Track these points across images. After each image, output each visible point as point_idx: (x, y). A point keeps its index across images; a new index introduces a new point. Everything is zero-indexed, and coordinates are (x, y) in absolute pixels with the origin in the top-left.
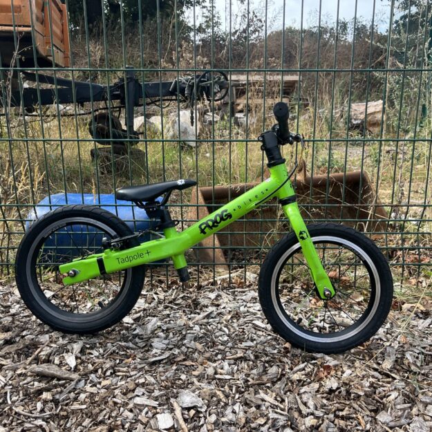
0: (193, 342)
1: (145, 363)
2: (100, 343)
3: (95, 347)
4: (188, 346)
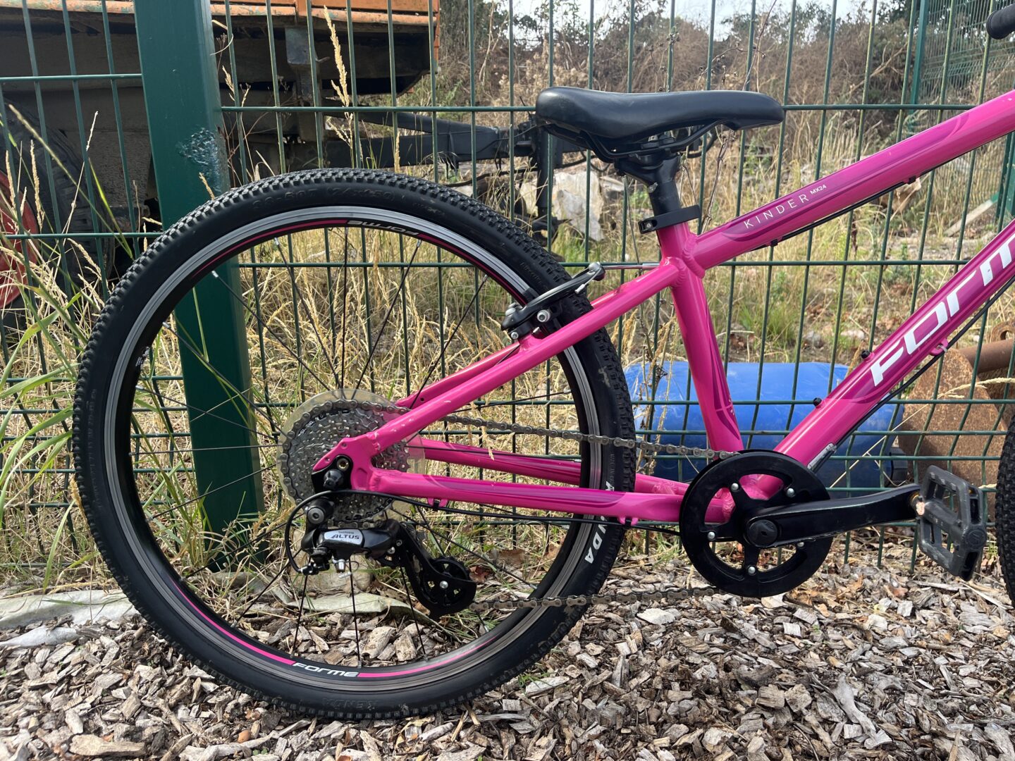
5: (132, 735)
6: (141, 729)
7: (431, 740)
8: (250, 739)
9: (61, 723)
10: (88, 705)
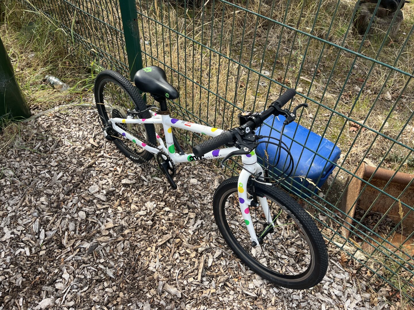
2: (230, 256)
3: (227, 257)
5: (98, 143)
6: (100, 143)
7: (130, 175)
8: (110, 155)
9: (92, 134)
10: (97, 133)
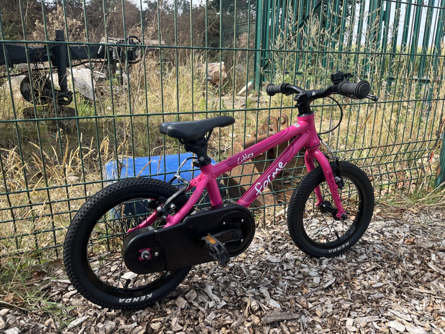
0: (329, 265)
1: (320, 290)
4: (331, 269)
